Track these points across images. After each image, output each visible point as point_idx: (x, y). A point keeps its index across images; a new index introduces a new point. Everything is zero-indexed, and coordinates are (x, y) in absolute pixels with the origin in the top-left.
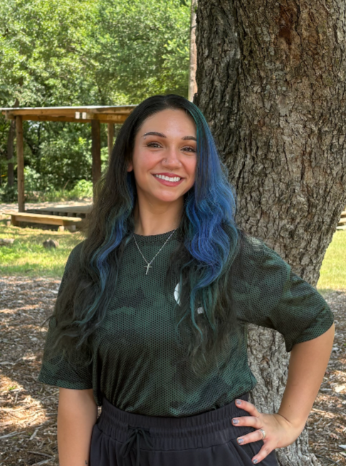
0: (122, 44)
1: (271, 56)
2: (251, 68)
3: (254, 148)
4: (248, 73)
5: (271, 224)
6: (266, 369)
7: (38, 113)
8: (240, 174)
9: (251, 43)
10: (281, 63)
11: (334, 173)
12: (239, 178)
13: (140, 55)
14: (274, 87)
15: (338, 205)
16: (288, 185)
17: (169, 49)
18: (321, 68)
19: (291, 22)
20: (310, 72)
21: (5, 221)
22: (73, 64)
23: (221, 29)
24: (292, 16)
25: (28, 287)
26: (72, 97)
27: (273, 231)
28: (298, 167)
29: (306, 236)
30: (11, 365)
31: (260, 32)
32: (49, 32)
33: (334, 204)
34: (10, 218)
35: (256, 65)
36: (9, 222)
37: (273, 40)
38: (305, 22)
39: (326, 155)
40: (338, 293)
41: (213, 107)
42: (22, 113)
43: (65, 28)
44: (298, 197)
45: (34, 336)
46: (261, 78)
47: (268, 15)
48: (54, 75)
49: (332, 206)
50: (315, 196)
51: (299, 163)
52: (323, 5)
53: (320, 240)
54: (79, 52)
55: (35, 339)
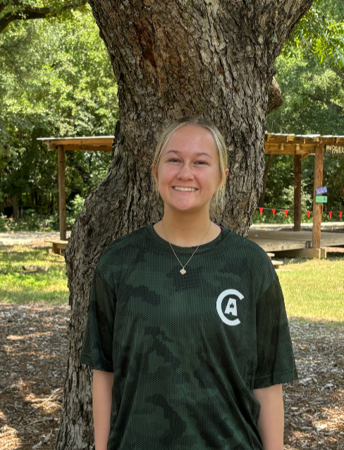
1: (141, 79)
7: (79, 143)
9: (119, 66)
10: (152, 87)
12: (129, 211)
14: (150, 114)
18: (189, 93)
19: (150, 43)
20: (179, 97)
21: (47, 249)
24: (149, 36)
25: (46, 314)
31: (124, 54)
32: (95, 62)
34: (51, 245)
35: (129, 90)
36: (50, 250)
37: (138, 63)
38: (161, 42)
42: (63, 143)
45: (30, 364)
46: (136, 104)
47: (127, 35)
55: (31, 367)
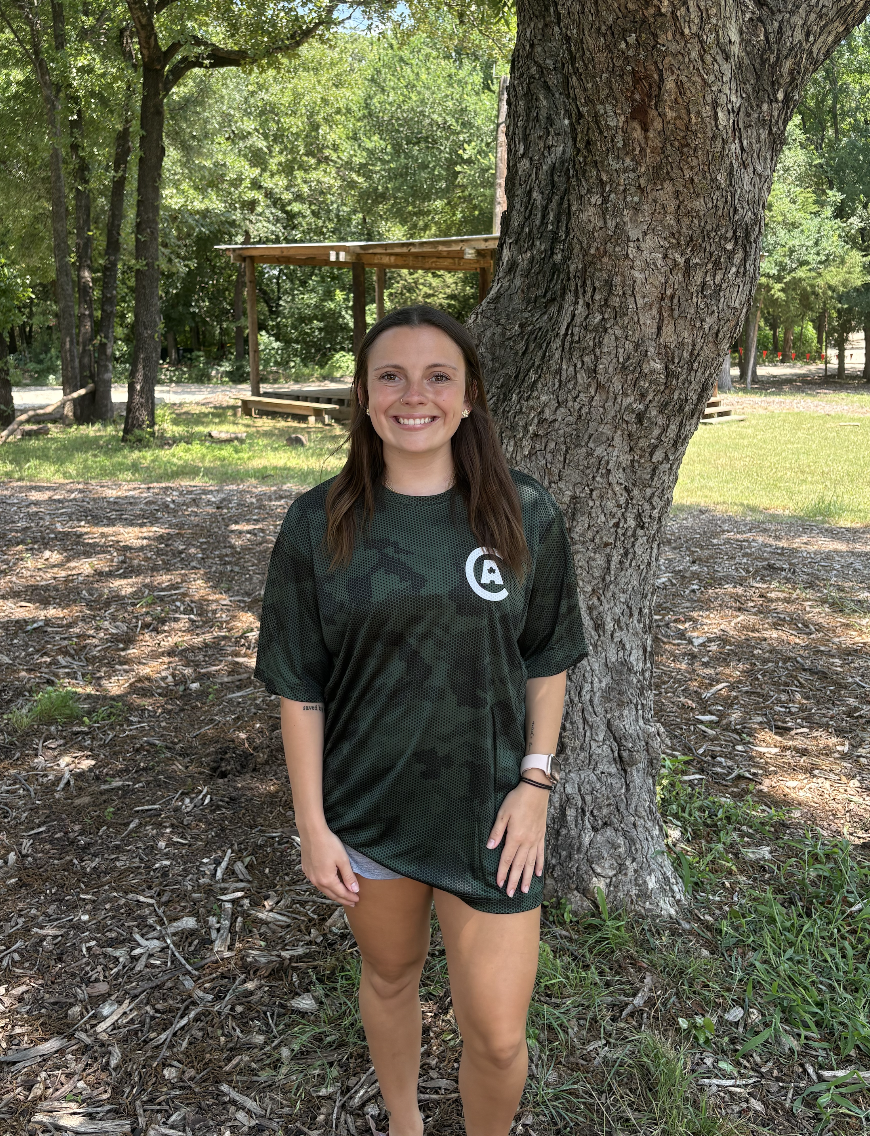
0: (397, 150)
1: (618, 149)
2: (587, 168)
3: (589, 290)
4: (584, 176)
5: (610, 403)
6: (596, 608)
7: (277, 253)
8: (567, 329)
9: (588, 129)
10: (632, 160)
11: (706, 327)
12: (566, 334)
13: (424, 166)
14: (621, 197)
15: (711, 375)
16: (637, 346)
17: (466, 157)
18: (692, 168)
19: (650, 97)
20: (675, 174)
21: (234, 408)
22: (326, 179)
23: (543, 113)
24: (651, 87)
26: (325, 230)
27: (613, 413)
28: (653, 318)
29: (661, 421)
30: (244, 602)
31: (602, 111)
32: (291, 133)
33: (703, 373)
34: (240, 403)
35: (596, 162)
36: (239, 411)
37: (621, 125)
38: (670, 96)
39: (695, 300)
40: (702, 512)
41: (531, 231)
42: (254, 253)
43: (315, 127)
44: (652, 363)
46: (602, 184)
47: (615, 86)
48: (299, 197)
49: (699, 377)
50: (676, 361)
51: (654, 312)
52: (698, 69)
53: (681, 425)
54: (335, 162)
